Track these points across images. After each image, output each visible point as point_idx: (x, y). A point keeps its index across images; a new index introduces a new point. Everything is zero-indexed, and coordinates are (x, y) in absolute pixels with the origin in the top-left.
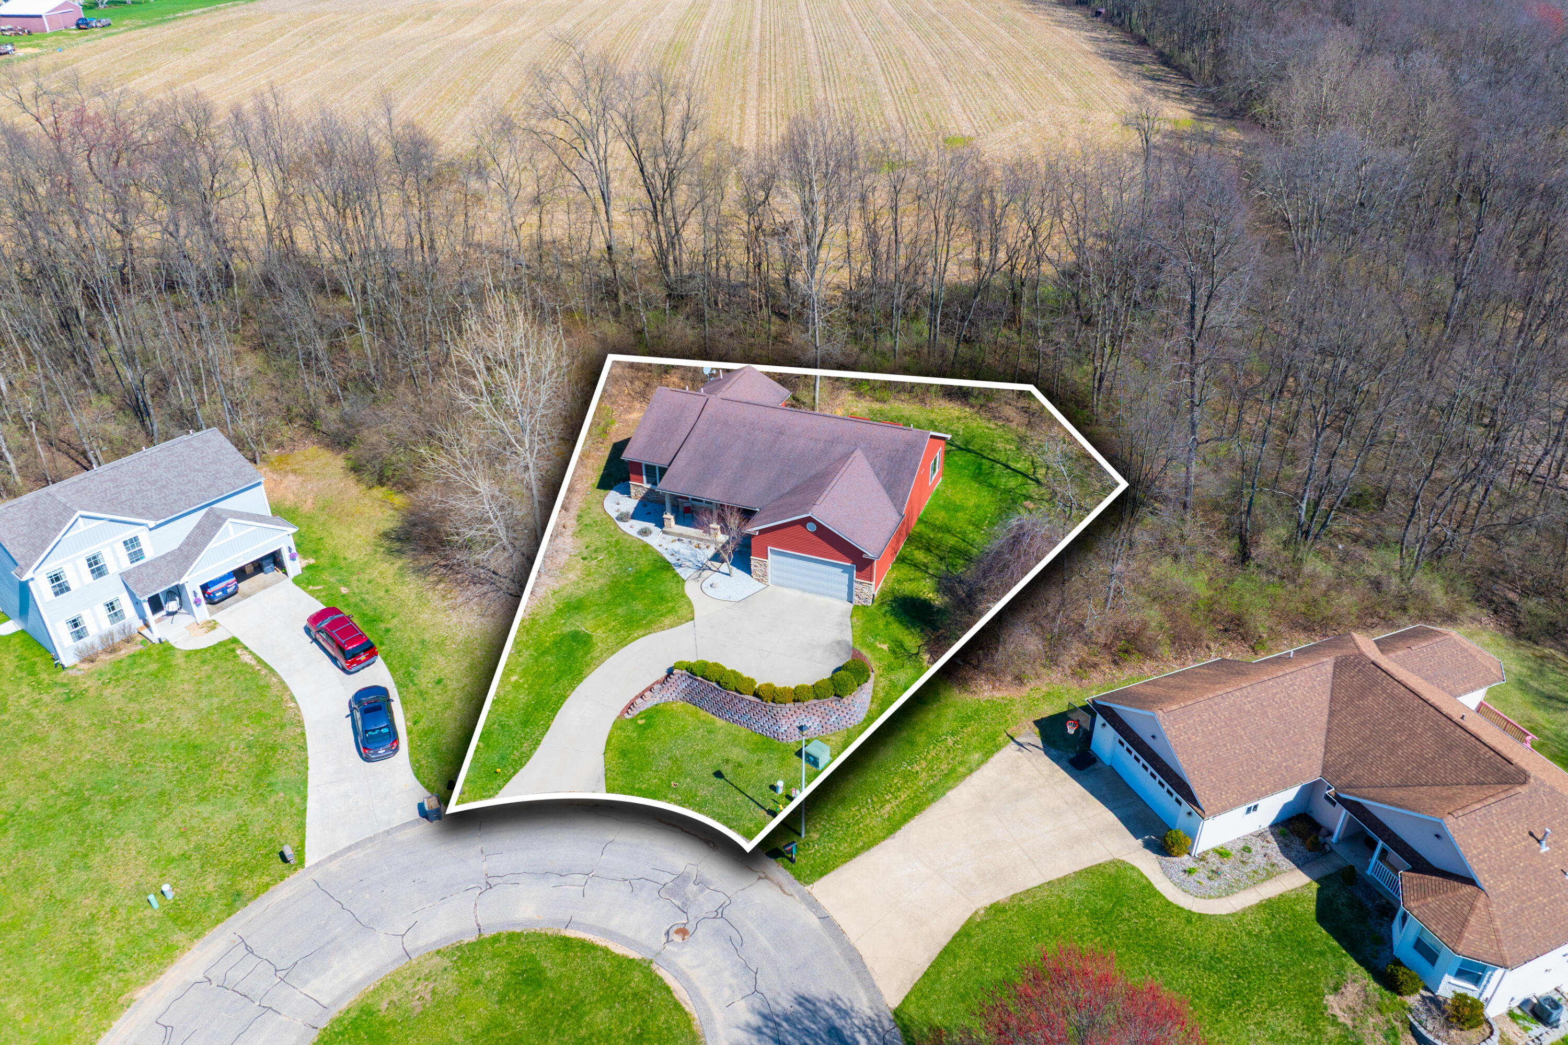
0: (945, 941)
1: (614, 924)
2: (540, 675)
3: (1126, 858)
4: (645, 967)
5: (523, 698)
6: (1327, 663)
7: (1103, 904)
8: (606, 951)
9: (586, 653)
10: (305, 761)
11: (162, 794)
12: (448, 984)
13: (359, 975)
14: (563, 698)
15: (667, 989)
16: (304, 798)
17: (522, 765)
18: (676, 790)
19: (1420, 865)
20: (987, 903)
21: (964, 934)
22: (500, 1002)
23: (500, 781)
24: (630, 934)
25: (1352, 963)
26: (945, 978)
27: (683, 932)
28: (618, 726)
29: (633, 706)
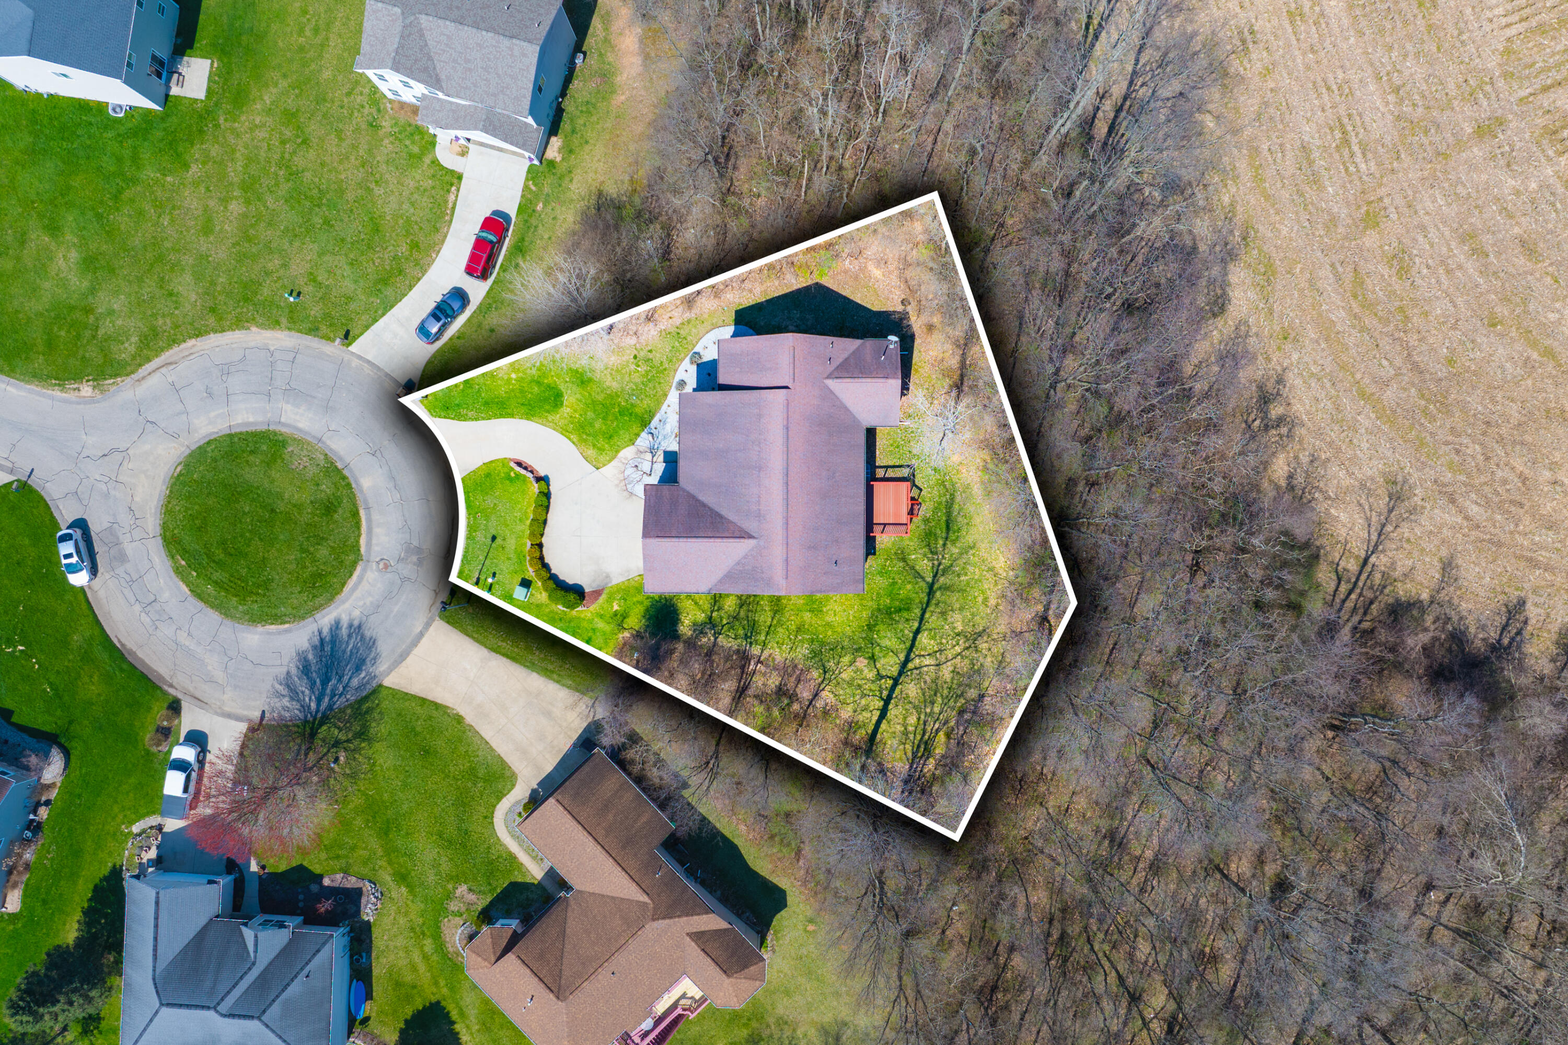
0: (430, 698)
1: (377, 530)
2: (522, 391)
3: (519, 781)
4: (358, 558)
5: (502, 391)
7: (481, 772)
8: (359, 535)
9: (548, 412)
10: (405, 295)
11: (343, 240)
12: (312, 471)
13: (300, 425)
14: (511, 415)
15: (351, 575)
16: (384, 314)
17: (459, 420)
18: (475, 518)
20: (462, 713)
21: (437, 706)
22: (312, 502)
23: (443, 414)
24: (374, 541)
25: (489, 900)
26: (407, 704)
27: (386, 566)
28: (504, 462)
29: (519, 464)
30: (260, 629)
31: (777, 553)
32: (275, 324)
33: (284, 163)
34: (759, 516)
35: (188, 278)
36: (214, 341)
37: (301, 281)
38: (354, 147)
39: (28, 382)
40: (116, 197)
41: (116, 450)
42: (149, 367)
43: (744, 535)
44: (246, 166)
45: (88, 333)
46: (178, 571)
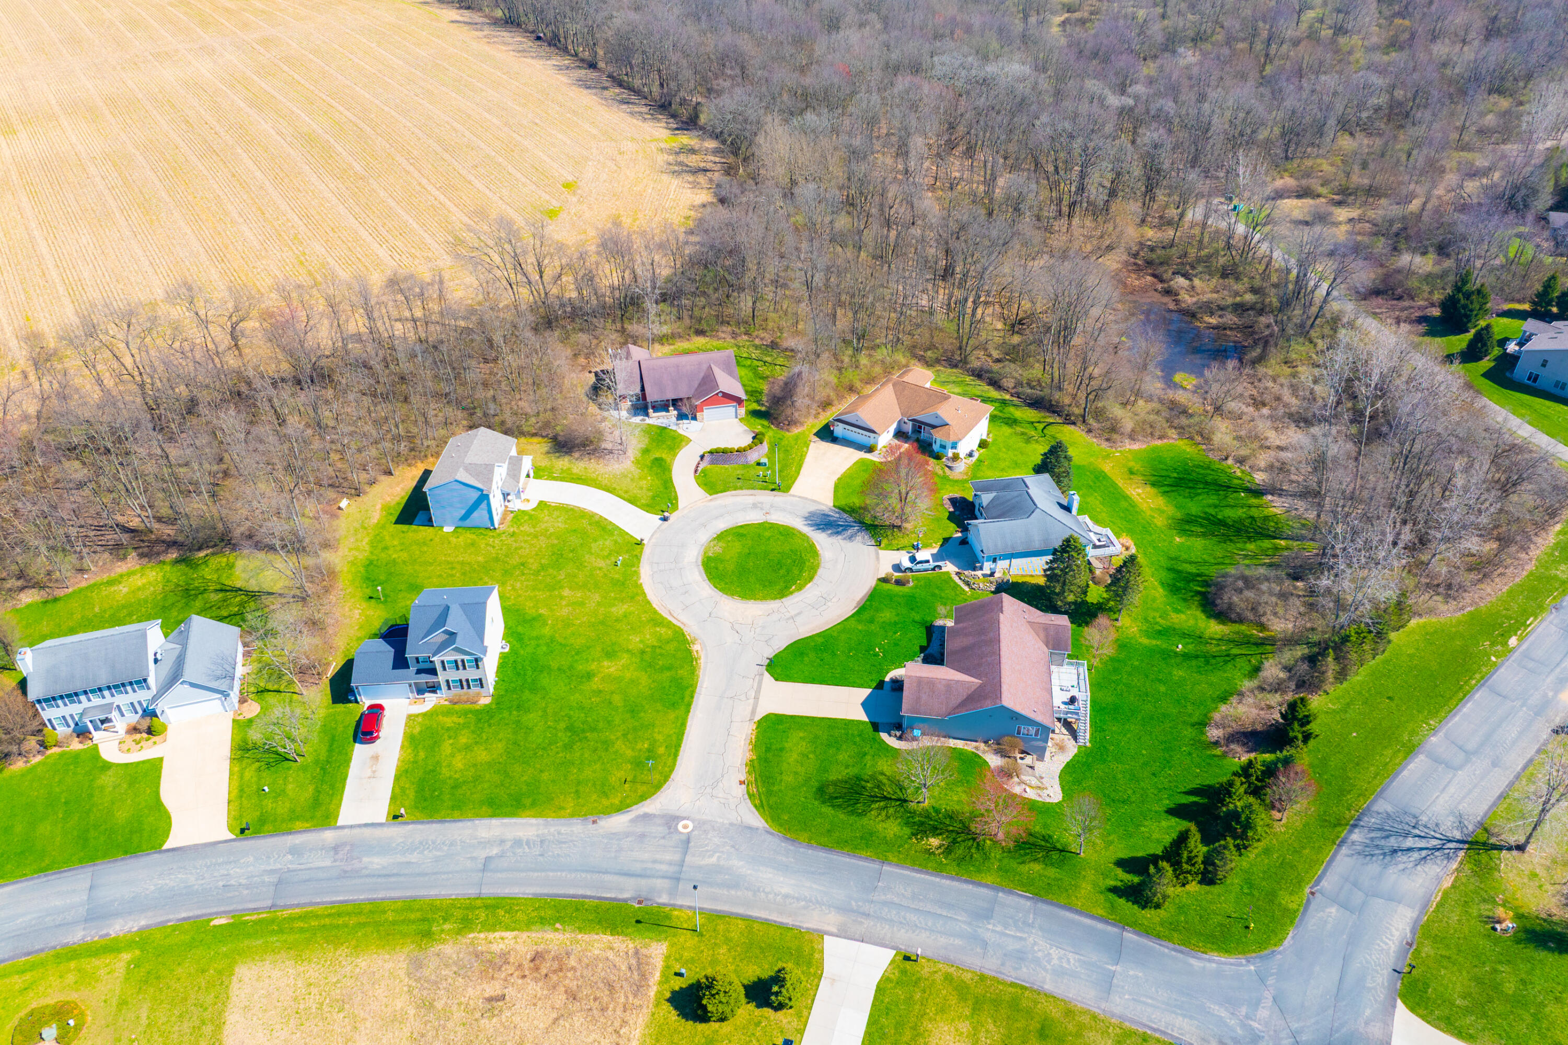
1: (748, 519)
3: (861, 457)
6: (890, 386)
9: (664, 463)
11: (582, 544)
12: (721, 545)
14: (671, 479)
19: (934, 427)
20: (835, 478)
21: (836, 487)
22: (740, 543)
25: (927, 457)
27: (767, 513)
28: (696, 479)
29: (696, 471)
30: (821, 552)
31: (716, 355)
32: (637, 574)
33: (537, 573)
34: (700, 364)
35: (614, 609)
36: (651, 596)
37: (608, 562)
38: (526, 541)
39: (698, 676)
40: (565, 646)
41: (732, 628)
42: (674, 622)
43: (710, 367)
44: (539, 590)
45: (658, 651)
46: (800, 589)
